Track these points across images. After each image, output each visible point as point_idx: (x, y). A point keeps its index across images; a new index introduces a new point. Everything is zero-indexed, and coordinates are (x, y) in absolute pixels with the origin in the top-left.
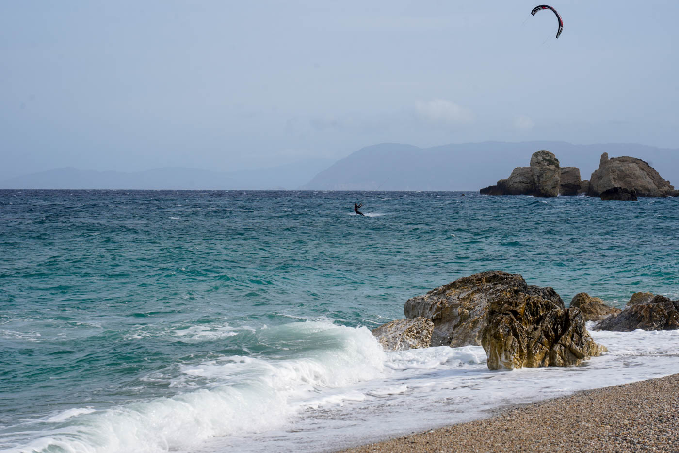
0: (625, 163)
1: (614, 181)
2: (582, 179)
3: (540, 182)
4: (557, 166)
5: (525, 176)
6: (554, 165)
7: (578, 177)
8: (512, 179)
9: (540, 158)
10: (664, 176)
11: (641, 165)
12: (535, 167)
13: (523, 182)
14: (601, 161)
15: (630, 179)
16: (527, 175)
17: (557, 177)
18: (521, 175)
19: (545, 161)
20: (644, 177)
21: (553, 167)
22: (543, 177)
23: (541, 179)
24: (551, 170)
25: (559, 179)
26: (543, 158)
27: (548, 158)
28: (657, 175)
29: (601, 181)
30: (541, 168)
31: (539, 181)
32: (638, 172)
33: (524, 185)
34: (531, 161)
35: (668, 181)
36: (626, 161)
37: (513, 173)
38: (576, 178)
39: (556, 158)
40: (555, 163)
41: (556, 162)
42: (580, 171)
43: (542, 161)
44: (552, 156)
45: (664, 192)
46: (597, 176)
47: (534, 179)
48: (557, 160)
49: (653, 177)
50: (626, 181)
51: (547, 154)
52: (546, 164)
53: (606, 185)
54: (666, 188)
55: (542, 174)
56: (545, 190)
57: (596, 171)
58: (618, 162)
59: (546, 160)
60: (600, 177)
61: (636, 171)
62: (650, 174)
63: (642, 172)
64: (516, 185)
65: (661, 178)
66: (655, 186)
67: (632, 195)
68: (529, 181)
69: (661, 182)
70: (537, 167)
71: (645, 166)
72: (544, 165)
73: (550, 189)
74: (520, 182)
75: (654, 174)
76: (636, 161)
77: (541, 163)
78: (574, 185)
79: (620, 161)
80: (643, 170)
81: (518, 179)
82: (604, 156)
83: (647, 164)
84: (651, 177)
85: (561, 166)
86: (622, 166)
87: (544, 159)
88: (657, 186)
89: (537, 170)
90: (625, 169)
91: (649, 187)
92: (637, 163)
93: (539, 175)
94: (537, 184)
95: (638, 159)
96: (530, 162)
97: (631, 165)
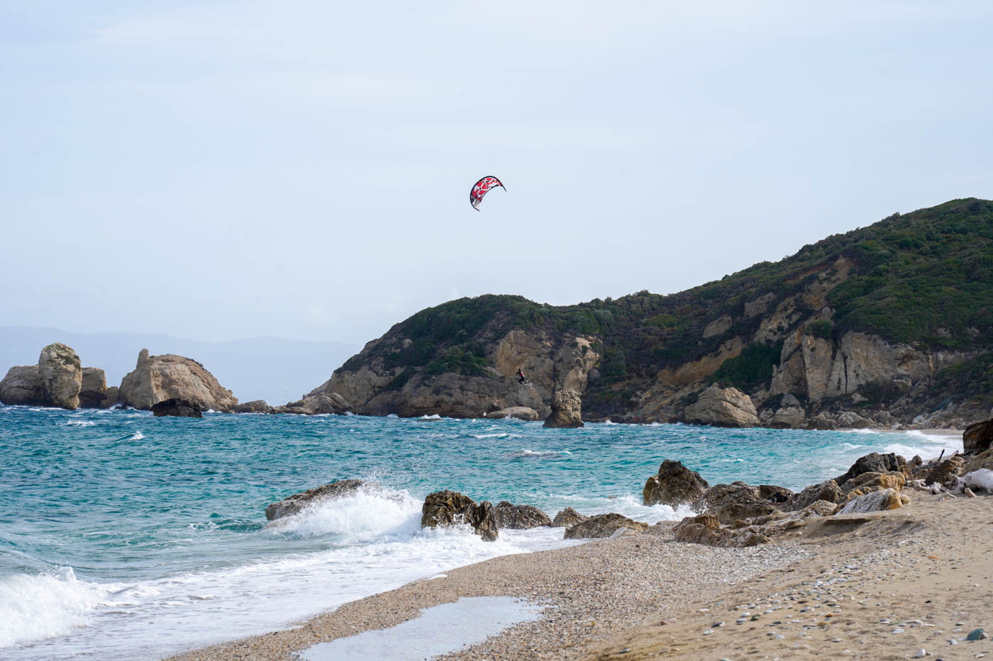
0: (171, 364)
1: (157, 389)
2: (108, 385)
3: (53, 388)
4: (78, 366)
5: (26, 379)
6: (73, 365)
7: (101, 382)
8: (7, 382)
9: (54, 354)
10: (225, 383)
11: (192, 367)
12: (46, 366)
13: (23, 388)
14: (139, 360)
15: (177, 387)
16: (29, 378)
17: (78, 381)
18: (20, 377)
19: (60, 359)
20: (197, 384)
21: (71, 368)
22: (57, 382)
23: (55, 384)
24: (69, 372)
25: (80, 384)
26: (58, 354)
27: (64, 354)
28: (214, 382)
29: (139, 388)
30: (55, 369)
31: (51, 387)
32: (188, 377)
33: (24, 391)
34: (41, 358)
35: (230, 391)
36: (172, 361)
37: (9, 374)
38: (99, 383)
39: (76, 354)
40: (75, 362)
41: (76, 360)
42: (105, 374)
43: (56, 358)
44: (70, 351)
45: (226, 406)
46: (131, 381)
47: (44, 383)
48: (77, 357)
49: (210, 385)
50: (171, 389)
51: (64, 349)
52: (62, 363)
53: (145, 395)
54: (227, 401)
55: (55, 377)
56: (59, 400)
57: (129, 374)
58: (161, 362)
59: (62, 357)
60: (138, 384)
61: (186, 375)
62: (205, 380)
63: (193, 377)
64: (12, 391)
65: (220, 387)
66: (212, 398)
67: (195, 410)
68: (31, 386)
69: (220, 393)
70: (49, 367)
71: (197, 368)
72: (59, 364)
73: (67, 399)
74: (19, 387)
75: (210, 379)
76: (186, 361)
77: (54, 361)
78: (97, 393)
79: (163, 361)
80: (195, 374)
81: (15, 384)
82: (143, 354)
83: (201, 366)
84: (206, 384)
85: (82, 366)
86: (166, 368)
87: (59, 356)
88: (215, 398)
89: (48, 371)
90: (171, 373)
91: (204, 398)
92: (186, 364)
93: (50, 378)
94: (49, 391)
95: (188, 359)
96: (38, 359)
97: (179, 367)
